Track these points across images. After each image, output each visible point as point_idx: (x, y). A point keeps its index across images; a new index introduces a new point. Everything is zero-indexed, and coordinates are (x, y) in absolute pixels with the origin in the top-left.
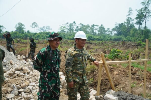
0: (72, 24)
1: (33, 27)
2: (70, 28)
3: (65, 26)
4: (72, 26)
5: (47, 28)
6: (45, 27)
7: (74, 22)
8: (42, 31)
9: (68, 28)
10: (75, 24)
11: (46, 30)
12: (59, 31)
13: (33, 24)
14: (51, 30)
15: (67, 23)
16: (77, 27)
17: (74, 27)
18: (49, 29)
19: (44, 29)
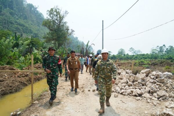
0: (162, 47)
1: (130, 51)
2: (160, 50)
3: (156, 49)
4: (162, 48)
5: (139, 51)
6: (137, 51)
7: (164, 45)
8: (135, 54)
9: (159, 50)
10: (165, 46)
11: (137, 53)
12: (151, 53)
13: (130, 49)
14: (142, 52)
15: (158, 46)
16: (167, 49)
17: (164, 49)
18: (140, 52)
19: (136, 52)
